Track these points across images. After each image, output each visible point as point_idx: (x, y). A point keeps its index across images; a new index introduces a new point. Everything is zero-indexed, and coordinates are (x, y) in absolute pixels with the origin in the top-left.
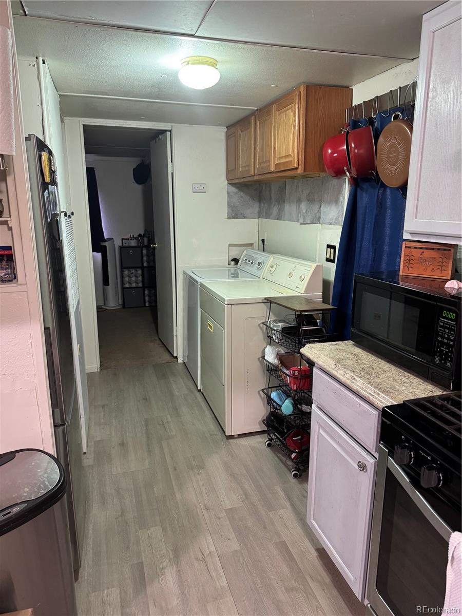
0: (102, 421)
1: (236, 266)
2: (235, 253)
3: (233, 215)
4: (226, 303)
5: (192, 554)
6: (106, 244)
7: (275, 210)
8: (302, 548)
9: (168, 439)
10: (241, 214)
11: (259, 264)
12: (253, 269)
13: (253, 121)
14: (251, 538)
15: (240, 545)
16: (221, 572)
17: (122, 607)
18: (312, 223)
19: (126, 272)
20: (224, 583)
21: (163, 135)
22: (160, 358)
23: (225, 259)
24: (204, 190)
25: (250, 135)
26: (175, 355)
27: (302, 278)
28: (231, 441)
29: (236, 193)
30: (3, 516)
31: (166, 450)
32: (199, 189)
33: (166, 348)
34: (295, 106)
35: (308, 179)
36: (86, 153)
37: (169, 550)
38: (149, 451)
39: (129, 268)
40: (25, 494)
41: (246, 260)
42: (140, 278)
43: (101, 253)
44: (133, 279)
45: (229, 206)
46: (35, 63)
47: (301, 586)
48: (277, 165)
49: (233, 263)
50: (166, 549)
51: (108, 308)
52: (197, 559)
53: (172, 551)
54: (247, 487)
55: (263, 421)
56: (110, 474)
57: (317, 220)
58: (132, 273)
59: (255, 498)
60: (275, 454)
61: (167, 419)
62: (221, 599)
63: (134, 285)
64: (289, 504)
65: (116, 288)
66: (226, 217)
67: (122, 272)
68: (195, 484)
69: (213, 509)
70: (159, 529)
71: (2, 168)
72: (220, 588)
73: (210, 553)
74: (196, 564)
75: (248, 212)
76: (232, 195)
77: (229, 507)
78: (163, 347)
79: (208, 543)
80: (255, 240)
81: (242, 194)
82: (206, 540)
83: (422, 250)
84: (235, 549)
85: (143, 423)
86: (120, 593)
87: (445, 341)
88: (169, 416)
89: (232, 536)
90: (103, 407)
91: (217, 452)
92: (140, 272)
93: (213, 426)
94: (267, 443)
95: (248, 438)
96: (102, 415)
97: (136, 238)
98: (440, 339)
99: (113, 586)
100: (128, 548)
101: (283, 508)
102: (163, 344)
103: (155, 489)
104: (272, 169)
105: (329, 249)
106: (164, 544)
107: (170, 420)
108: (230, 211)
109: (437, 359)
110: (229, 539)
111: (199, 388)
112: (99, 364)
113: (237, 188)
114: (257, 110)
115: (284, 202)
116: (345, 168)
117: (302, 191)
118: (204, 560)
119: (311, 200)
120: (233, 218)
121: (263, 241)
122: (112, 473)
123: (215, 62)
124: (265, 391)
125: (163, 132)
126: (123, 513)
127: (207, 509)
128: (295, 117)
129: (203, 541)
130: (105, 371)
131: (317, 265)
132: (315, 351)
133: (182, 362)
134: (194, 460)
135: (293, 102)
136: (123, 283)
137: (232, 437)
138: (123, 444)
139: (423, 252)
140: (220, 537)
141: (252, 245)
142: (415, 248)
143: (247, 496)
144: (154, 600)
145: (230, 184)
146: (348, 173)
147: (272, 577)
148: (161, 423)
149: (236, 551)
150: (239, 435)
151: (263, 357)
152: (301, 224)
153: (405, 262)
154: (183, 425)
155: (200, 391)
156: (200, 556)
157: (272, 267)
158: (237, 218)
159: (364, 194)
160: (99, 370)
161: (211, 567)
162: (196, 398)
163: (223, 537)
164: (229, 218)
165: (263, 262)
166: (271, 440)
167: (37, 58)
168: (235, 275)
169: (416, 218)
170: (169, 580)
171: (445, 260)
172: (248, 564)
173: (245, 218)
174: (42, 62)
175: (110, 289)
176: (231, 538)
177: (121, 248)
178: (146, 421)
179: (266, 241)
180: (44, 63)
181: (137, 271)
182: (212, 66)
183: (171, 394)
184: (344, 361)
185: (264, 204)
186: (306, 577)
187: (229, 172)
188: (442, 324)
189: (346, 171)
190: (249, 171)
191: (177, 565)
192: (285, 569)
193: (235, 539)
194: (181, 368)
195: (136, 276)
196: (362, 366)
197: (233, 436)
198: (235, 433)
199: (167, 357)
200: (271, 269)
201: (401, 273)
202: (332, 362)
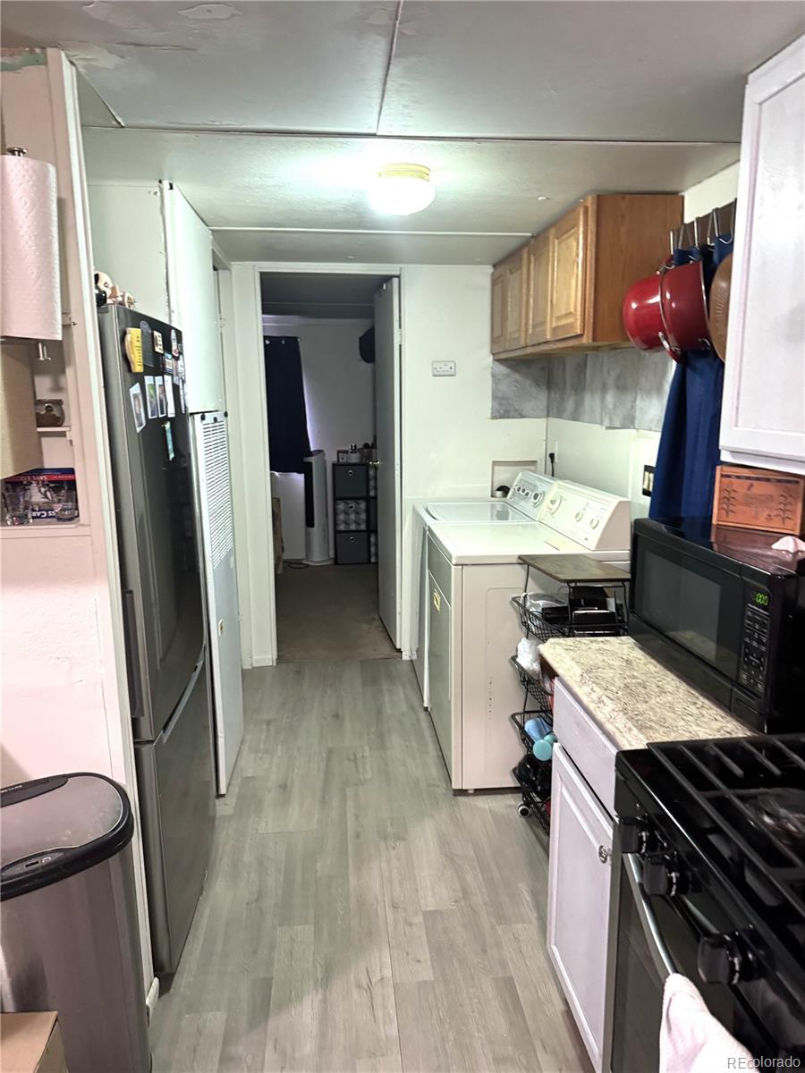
0: (262, 746)
1: (504, 499)
2: (503, 476)
3: (502, 412)
4: (454, 562)
5: (352, 976)
6: (312, 459)
7: (570, 405)
8: (540, 994)
9: (357, 785)
10: (516, 410)
11: (536, 496)
12: (527, 505)
13: (525, 256)
14: (456, 965)
15: (434, 973)
16: (392, 1012)
17: (225, 1043)
18: (624, 427)
19: (341, 506)
20: (394, 1032)
21: (389, 283)
22: (375, 650)
23: (485, 487)
24: (452, 372)
25: (521, 278)
26: (398, 647)
27: (594, 524)
28: (461, 799)
29: (508, 376)
30: (27, 866)
31: (350, 803)
32: (444, 371)
33: (388, 634)
34: (579, 230)
35: (618, 351)
37: (318, 966)
38: (324, 801)
39: (346, 499)
40: (65, 839)
41: (519, 489)
42: (363, 516)
43: (303, 475)
44: (353, 517)
45: (495, 397)
46: (157, 190)
47: (522, 1057)
48: (555, 330)
49: (499, 493)
50: (314, 963)
51: (311, 564)
52: (359, 987)
53: (322, 967)
54: (469, 878)
55: (514, 770)
56: (254, 832)
57: (629, 422)
58: (351, 507)
59: (479, 899)
60: (531, 827)
61: (363, 753)
62: (382, 1055)
63: (353, 527)
64: (535, 915)
65: (325, 531)
66: (490, 416)
67: (335, 504)
68: (384, 865)
69: (405, 910)
70: (310, 928)
71: (42, 359)
72: (384, 1038)
73: (382, 979)
74: (355, 994)
75: (528, 406)
76: (499, 380)
77: (431, 909)
78: (382, 631)
79: (382, 963)
80: (539, 455)
81: (517, 376)
82: (380, 957)
83: (749, 482)
84: (426, 979)
85: (324, 755)
86: (227, 1021)
87: (755, 644)
88: (367, 748)
89: (425, 955)
90: (268, 723)
91: (432, 816)
92: (363, 505)
93: (435, 771)
94: (521, 808)
95: (492, 796)
96: (263, 737)
97: (359, 449)
98: (747, 640)
99: (218, 1010)
100: (255, 952)
101: (524, 922)
102: (384, 626)
103: (319, 865)
104: (548, 337)
105: (647, 473)
106: (312, 954)
107: (367, 754)
108: (497, 406)
109: (744, 676)
110: (419, 961)
111: (425, 705)
112: (275, 653)
113: (509, 367)
114: (533, 237)
115: (584, 389)
116: (660, 334)
117: (609, 373)
118: (369, 989)
119: (622, 387)
120: (502, 417)
121: (552, 456)
122: (257, 830)
123: (427, 171)
124: (518, 718)
125: (388, 279)
126: (260, 895)
127: (395, 907)
128: (578, 248)
129: (375, 958)
130: (284, 666)
131: (620, 502)
132: (559, 650)
133: (408, 659)
134: (392, 825)
135: (576, 225)
136: (336, 524)
137: (462, 792)
138: (284, 787)
139: (752, 485)
140: (405, 954)
141: (534, 463)
142: (738, 477)
143: (466, 893)
144: (276, 1040)
145: (498, 360)
146: (665, 343)
147: (476, 1034)
148: (352, 757)
149: (426, 982)
150: (476, 790)
151: (514, 658)
152: (608, 428)
153: (722, 501)
154: (387, 764)
155: (426, 709)
156: (364, 982)
157: (553, 502)
158: (508, 418)
159: (698, 379)
160: (275, 664)
161: (378, 1001)
162: (418, 721)
163: (410, 957)
164: (494, 417)
165: (544, 494)
166: (527, 804)
167: (160, 182)
168: (502, 516)
169: (736, 425)
170: (306, 1012)
171: (790, 500)
172: (440, 1006)
173: (522, 417)
174: (169, 187)
175: (316, 532)
176: (422, 959)
177: (334, 465)
178: (330, 752)
179: (556, 456)
180: (171, 188)
181: (358, 504)
182: (422, 178)
183: (379, 711)
184: (599, 670)
185: (555, 393)
186: (535, 1042)
187: (494, 340)
188: (749, 613)
189: (662, 339)
190: (518, 338)
191: (325, 991)
192: (500, 1024)
193: (429, 963)
194: (406, 669)
195: (357, 513)
196: (629, 680)
197: (466, 790)
198: (469, 785)
199: (385, 650)
200: (551, 506)
201: (714, 521)
202: (578, 670)
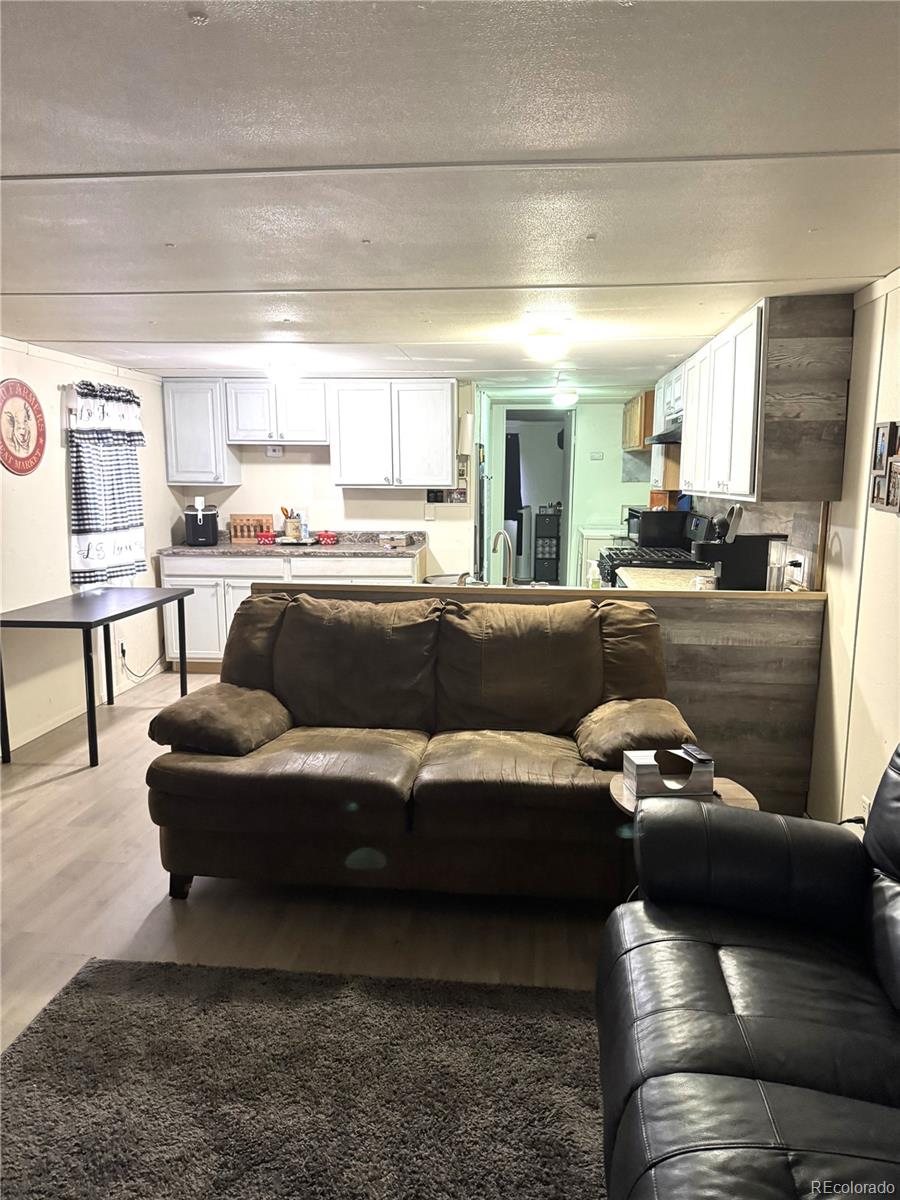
3: (627, 479)
6: (523, 511)
10: (635, 478)
19: (540, 542)
23: (617, 519)
24: (601, 458)
29: (631, 460)
32: (597, 457)
36: (507, 419)
39: (543, 538)
42: (554, 549)
43: (517, 522)
44: (547, 549)
45: (624, 471)
58: (546, 543)
63: (547, 556)
65: (529, 558)
66: (620, 480)
67: (536, 541)
75: (642, 476)
76: (626, 462)
81: (637, 460)
92: (554, 542)
97: (554, 506)
108: (625, 476)
113: (633, 456)
120: (627, 482)
125: (570, 412)
136: (536, 553)
145: (625, 452)
158: (630, 482)
164: (624, 482)
173: (638, 481)
175: (523, 558)
177: (537, 516)
181: (551, 541)
187: (624, 442)
195: (550, 547)
